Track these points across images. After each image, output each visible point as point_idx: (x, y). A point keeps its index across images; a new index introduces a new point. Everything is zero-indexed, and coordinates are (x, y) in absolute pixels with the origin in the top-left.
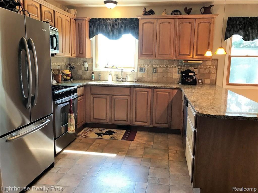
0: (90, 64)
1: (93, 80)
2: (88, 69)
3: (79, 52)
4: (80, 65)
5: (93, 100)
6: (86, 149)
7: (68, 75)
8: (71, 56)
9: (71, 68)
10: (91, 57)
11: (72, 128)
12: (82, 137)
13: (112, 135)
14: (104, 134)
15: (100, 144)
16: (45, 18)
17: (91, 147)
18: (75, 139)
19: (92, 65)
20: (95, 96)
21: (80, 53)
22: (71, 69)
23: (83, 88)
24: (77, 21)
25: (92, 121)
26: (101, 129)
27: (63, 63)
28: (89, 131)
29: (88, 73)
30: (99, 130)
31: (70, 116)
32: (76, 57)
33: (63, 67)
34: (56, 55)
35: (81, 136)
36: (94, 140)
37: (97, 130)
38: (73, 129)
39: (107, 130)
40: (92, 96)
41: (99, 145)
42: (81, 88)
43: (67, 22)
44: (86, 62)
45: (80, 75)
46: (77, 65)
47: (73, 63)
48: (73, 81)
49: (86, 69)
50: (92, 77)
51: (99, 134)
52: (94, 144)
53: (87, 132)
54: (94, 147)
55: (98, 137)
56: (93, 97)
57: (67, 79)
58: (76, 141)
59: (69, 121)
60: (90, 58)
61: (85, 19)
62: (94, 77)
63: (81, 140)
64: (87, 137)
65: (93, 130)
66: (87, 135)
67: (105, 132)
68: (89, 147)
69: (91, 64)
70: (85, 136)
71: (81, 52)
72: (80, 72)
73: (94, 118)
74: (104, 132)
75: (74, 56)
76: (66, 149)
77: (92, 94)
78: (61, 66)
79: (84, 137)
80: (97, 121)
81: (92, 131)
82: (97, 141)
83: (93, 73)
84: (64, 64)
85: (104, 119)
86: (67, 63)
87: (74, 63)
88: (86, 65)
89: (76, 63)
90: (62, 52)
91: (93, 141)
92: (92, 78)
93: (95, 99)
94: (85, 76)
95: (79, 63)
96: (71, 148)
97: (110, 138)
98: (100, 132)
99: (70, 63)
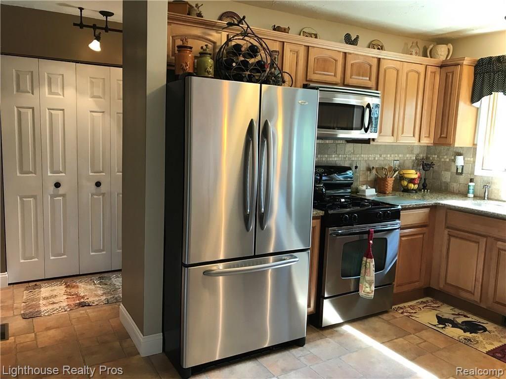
0: (469, 159)
1: (471, 195)
2: (464, 171)
3: (441, 134)
4: (448, 160)
5: (449, 240)
6: (386, 339)
7: (412, 181)
8: (419, 141)
9: (425, 166)
10: (474, 144)
11: (367, 287)
12: (402, 313)
13: (473, 334)
14: (455, 325)
15: (425, 341)
16: (351, 75)
17: (401, 339)
18: (386, 312)
19: (474, 162)
20: (455, 232)
21: (442, 136)
22: (426, 169)
23: (427, 210)
24: (443, 69)
25: (441, 286)
26: (460, 311)
27: (408, 155)
28: (429, 307)
29: (462, 179)
30: (453, 313)
31: (366, 263)
32: (434, 143)
33: (409, 164)
34: (374, 141)
35: (400, 311)
36: (422, 327)
37: (447, 311)
38: (368, 290)
39: (472, 318)
40: (446, 232)
41: (420, 342)
42: (423, 209)
43: (413, 76)
44: (460, 154)
45: (445, 182)
46: (443, 160)
47: (434, 156)
48: (426, 193)
49: (460, 171)
50: (469, 189)
51: (442, 321)
52: (413, 335)
53: (421, 306)
54: (406, 342)
55: (435, 326)
56: (449, 235)
57: (409, 188)
58: (385, 316)
59: (363, 271)
60: (471, 146)
61: (461, 62)
62: (473, 189)
63: (397, 318)
64: (412, 316)
65: (438, 307)
66: (415, 313)
67: (463, 322)
68: (396, 339)
69: (472, 159)
70: (408, 314)
71: (444, 134)
72: (447, 176)
73: (446, 283)
74: (460, 320)
75: (428, 142)
76: (351, 326)
77: (448, 228)
78: (401, 161)
79: (405, 314)
80: (452, 291)
81: (434, 309)
82: (425, 334)
83: (471, 180)
84: (411, 157)
85: (470, 292)
86: (421, 156)
87: (436, 156)
88: (460, 161)
89: (441, 157)
90: (393, 135)
91: (415, 329)
92: (468, 192)
93: (452, 239)
94: (455, 184)
95: (445, 157)
96: (362, 326)
97: (461, 338)
98: (451, 317)
99: (429, 156)
